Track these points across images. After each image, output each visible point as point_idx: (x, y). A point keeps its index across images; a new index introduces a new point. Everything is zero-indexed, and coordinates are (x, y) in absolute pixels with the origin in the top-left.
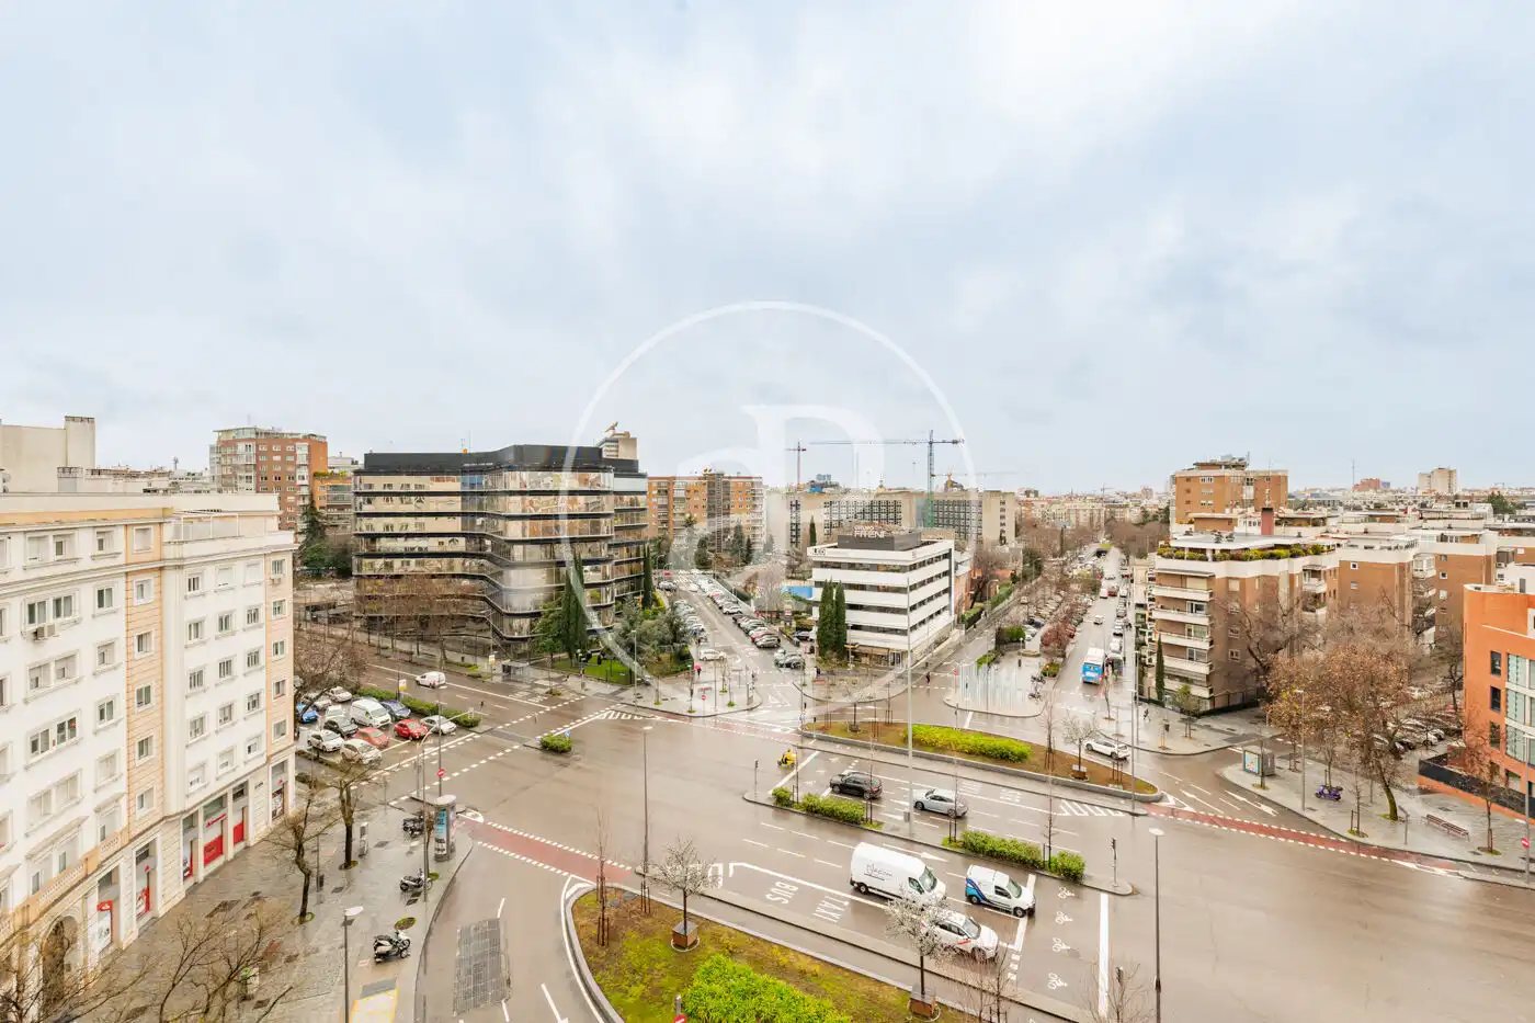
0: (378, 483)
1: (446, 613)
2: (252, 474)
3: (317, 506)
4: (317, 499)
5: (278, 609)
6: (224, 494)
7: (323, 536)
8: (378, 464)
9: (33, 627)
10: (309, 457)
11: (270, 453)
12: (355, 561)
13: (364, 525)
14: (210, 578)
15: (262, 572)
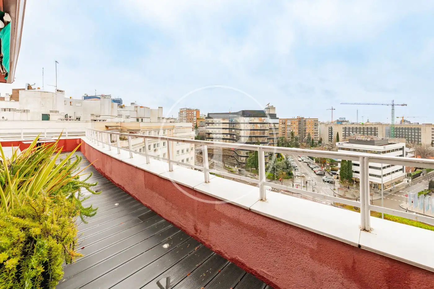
2: (186, 118)
3: (197, 126)
4: (197, 124)
5: (192, 149)
6: (180, 123)
8: (209, 116)
9: (154, 149)
10: (196, 114)
11: (189, 114)
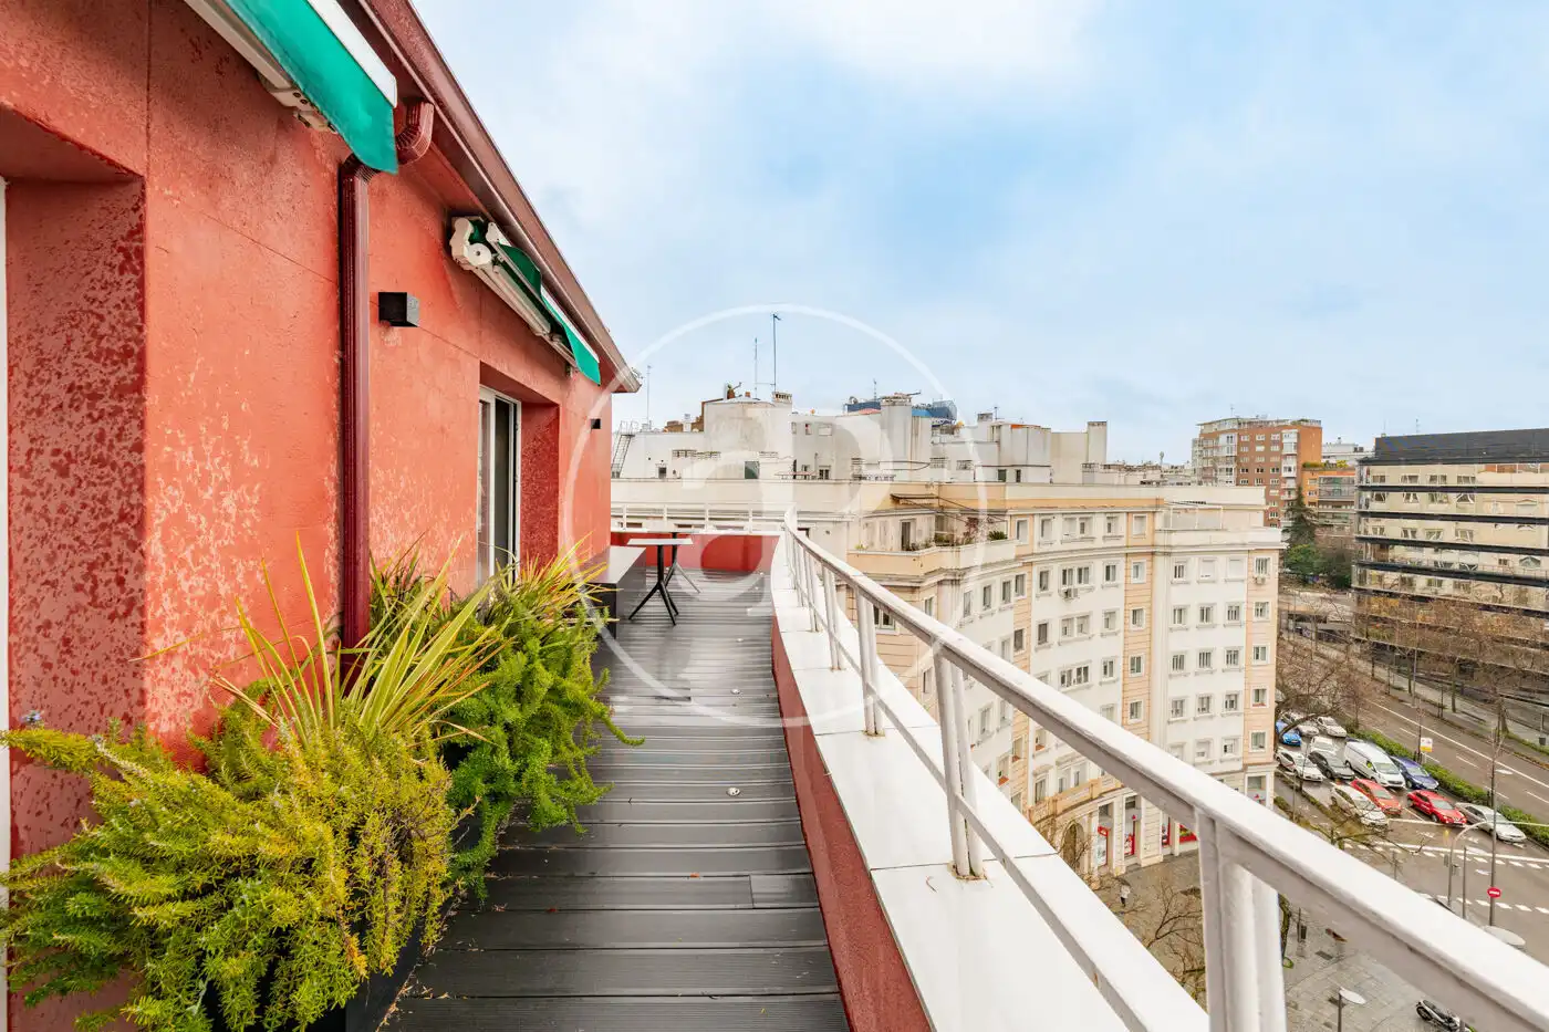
0: (1394, 474)
1: (1511, 665)
2: (1233, 466)
3: (1306, 500)
4: (1306, 493)
5: (1260, 611)
6: (1204, 485)
7: (1312, 537)
8: (1391, 450)
9: (1065, 588)
10: (1297, 446)
11: (1253, 443)
12: (1356, 571)
13: (1371, 528)
14: (1194, 566)
15: (1245, 568)
